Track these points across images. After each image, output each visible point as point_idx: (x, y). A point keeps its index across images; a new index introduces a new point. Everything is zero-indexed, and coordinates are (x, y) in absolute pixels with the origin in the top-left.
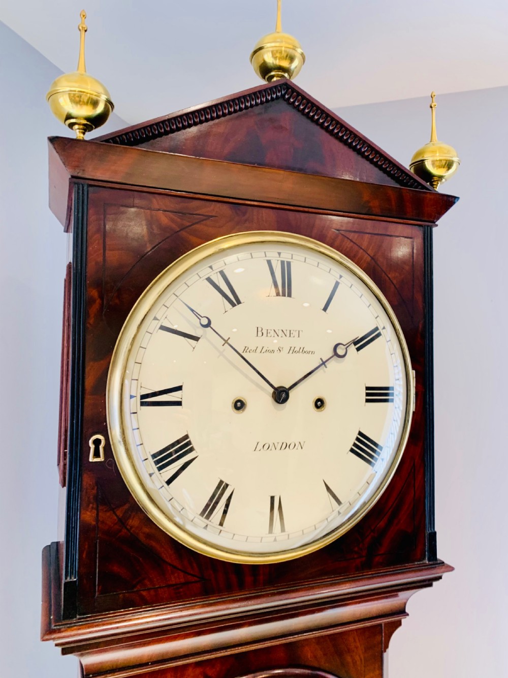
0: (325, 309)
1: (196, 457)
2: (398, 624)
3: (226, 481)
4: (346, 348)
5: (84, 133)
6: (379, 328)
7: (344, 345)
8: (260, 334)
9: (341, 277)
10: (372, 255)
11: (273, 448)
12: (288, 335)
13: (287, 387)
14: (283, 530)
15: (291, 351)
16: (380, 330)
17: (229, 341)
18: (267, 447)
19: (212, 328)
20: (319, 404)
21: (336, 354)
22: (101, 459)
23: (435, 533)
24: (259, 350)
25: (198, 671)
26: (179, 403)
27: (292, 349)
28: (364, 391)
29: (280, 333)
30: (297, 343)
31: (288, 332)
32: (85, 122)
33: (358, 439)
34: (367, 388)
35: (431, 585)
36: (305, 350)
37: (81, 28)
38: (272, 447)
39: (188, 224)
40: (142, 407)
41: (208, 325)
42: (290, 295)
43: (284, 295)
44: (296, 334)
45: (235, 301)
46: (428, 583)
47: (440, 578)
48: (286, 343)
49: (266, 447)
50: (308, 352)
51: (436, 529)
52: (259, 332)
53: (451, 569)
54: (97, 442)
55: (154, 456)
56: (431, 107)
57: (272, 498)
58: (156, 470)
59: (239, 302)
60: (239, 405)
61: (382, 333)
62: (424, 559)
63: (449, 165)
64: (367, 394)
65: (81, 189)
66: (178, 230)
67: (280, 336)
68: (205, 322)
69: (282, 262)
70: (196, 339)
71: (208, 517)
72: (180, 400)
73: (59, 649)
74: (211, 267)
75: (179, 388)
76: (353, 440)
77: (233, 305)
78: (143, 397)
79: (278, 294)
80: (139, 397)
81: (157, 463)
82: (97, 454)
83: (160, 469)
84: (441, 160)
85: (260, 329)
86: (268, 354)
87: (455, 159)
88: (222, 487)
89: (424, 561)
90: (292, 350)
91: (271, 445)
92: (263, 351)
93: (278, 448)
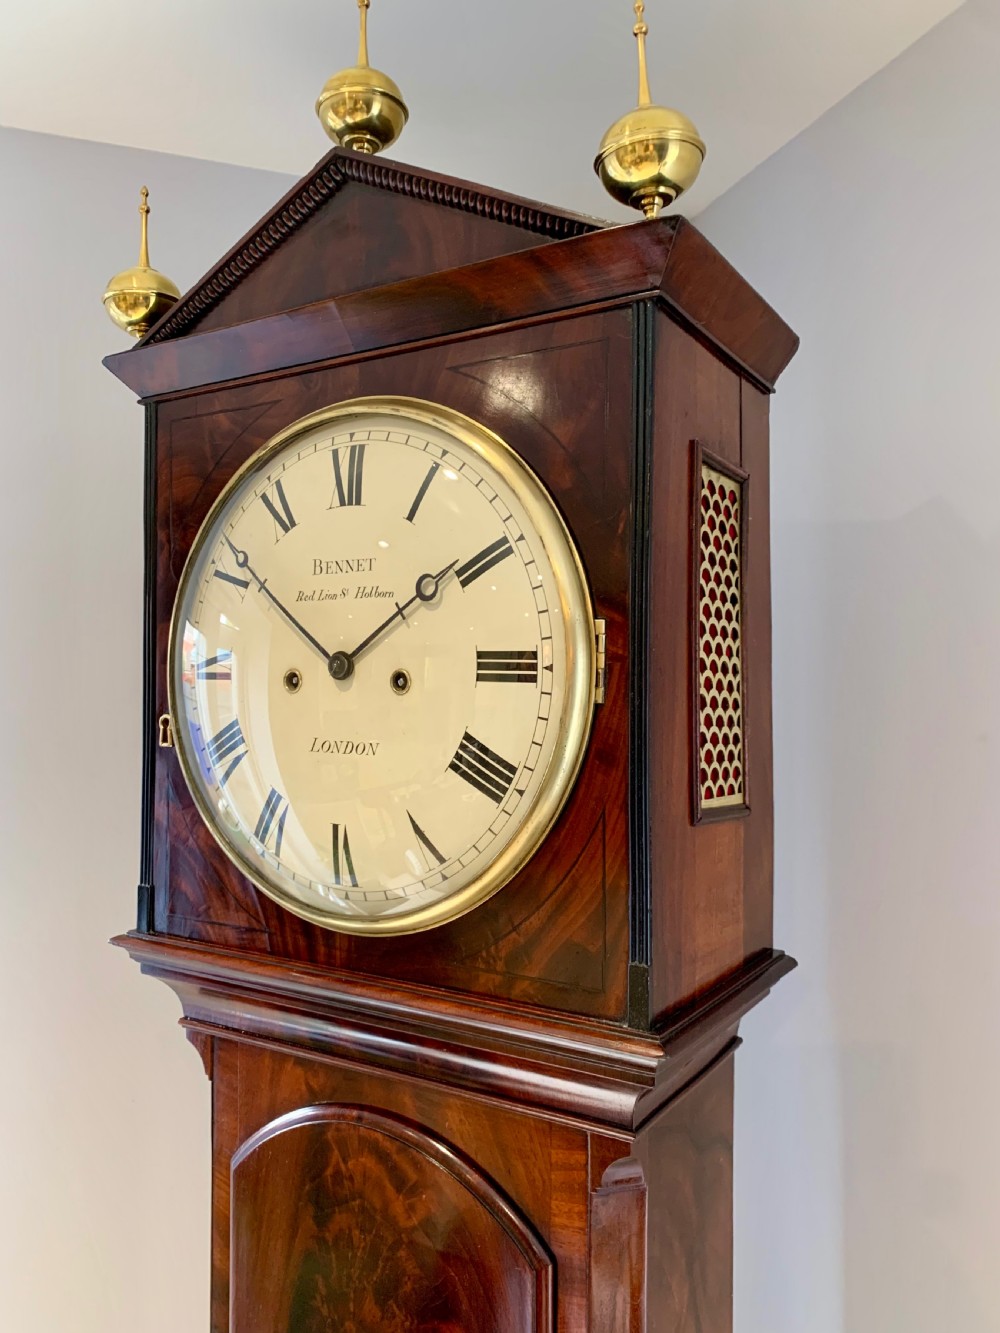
0: (410, 517)
1: (247, 752)
3: (279, 791)
4: (437, 583)
6: (510, 538)
7: (434, 578)
8: (318, 569)
9: (445, 453)
11: (335, 750)
12: (355, 568)
13: (350, 652)
14: (355, 883)
15: (359, 595)
16: (512, 543)
17: (266, 585)
19: (249, 568)
20: (400, 681)
21: (420, 594)
24: (316, 596)
26: (228, 676)
27: (361, 590)
28: (474, 661)
29: (345, 566)
30: (368, 580)
31: (356, 562)
33: (462, 747)
34: (480, 655)
36: (379, 591)
38: (333, 748)
39: (251, 421)
40: (198, 680)
41: (246, 563)
42: (358, 503)
43: (350, 503)
44: (366, 565)
45: (288, 523)
48: (353, 580)
49: (326, 746)
50: (384, 595)
52: (319, 567)
54: (166, 722)
55: (208, 746)
57: (335, 827)
58: (211, 765)
59: (293, 524)
60: (292, 680)
61: (514, 548)
64: (480, 666)
66: (240, 432)
67: (344, 571)
68: (241, 558)
69: (353, 448)
70: (245, 584)
71: (262, 840)
72: (229, 671)
73: (139, 964)
75: (229, 655)
76: (454, 748)
77: (286, 529)
79: (342, 503)
80: (196, 667)
81: (211, 754)
82: (165, 738)
83: (215, 763)
85: (318, 563)
86: (328, 601)
88: (274, 798)
90: (362, 593)
91: (333, 744)
92: (323, 595)
93: (342, 750)
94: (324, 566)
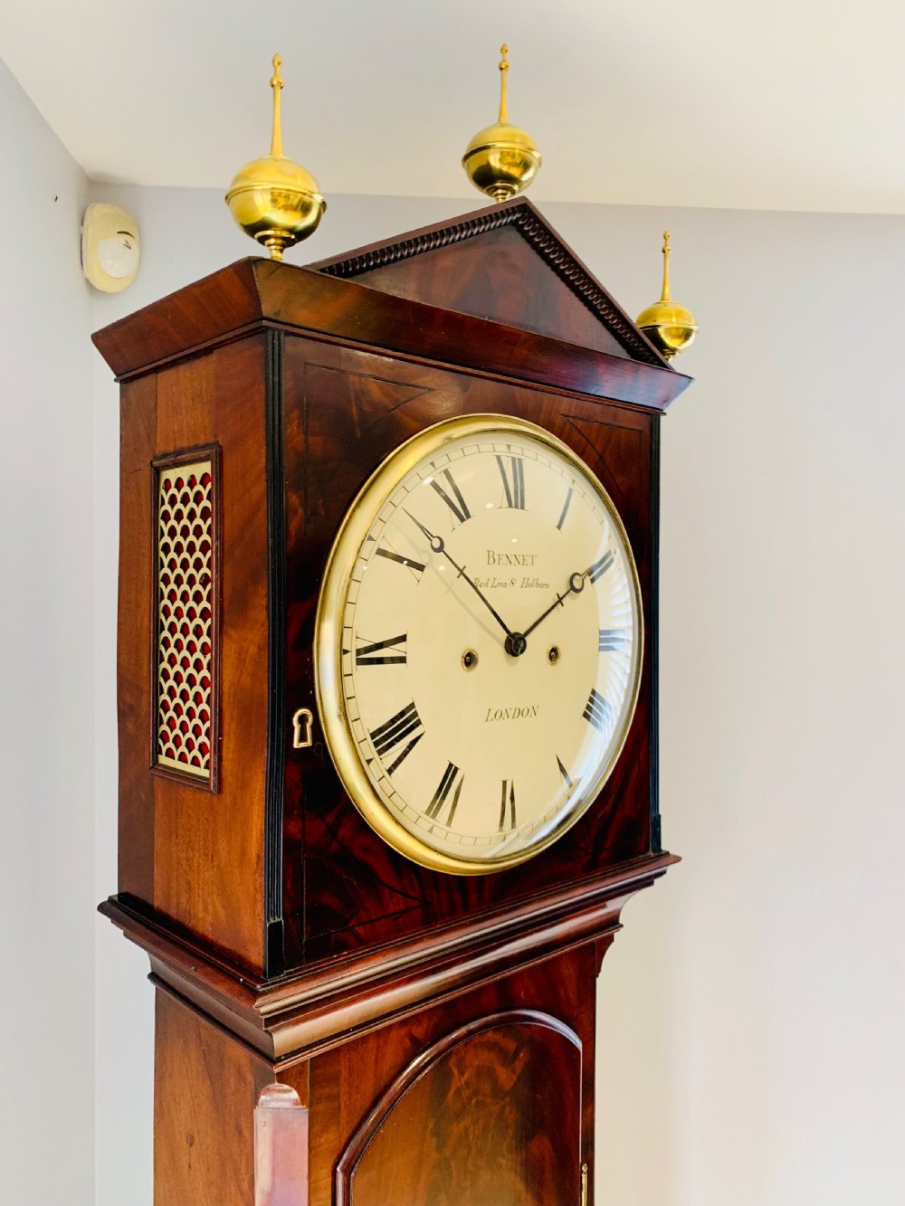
0: (559, 527)
1: (422, 735)
2: (610, 939)
3: (456, 764)
4: (582, 580)
5: (282, 251)
6: (612, 552)
7: (581, 575)
8: (491, 560)
9: (574, 480)
10: (599, 451)
12: (521, 562)
13: (522, 633)
14: (513, 825)
15: (524, 585)
16: (612, 556)
17: (464, 572)
18: (499, 715)
19: (444, 553)
20: (554, 654)
21: (572, 587)
22: (309, 743)
23: (660, 816)
24: (490, 584)
25: (404, 1031)
26: (402, 660)
27: (526, 581)
28: (598, 636)
29: (513, 560)
30: (530, 573)
31: (522, 558)
32: (285, 234)
33: (590, 700)
34: (601, 632)
35: (651, 884)
36: (539, 583)
37: (275, 83)
38: (505, 715)
39: (405, 399)
40: (359, 667)
41: (440, 549)
42: (523, 508)
43: (516, 507)
44: (530, 560)
45: (463, 514)
46: (648, 882)
47: (664, 872)
48: (520, 573)
50: (543, 585)
51: (660, 812)
52: (492, 558)
53: (678, 859)
54: (303, 719)
55: (373, 735)
56: (664, 251)
57: (505, 783)
58: (376, 755)
59: (468, 516)
60: (470, 660)
61: (614, 558)
62: (648, 850)
63: (687, 334)
64: (601, 640)
65: (276, 338)
66: (393, 407)
67: (513, 563)
68: (436, 544)
69: (513, 459)
70: (421, 568)
71: (434, 816)
72: (404, 655)
74: (432, 464)
75: (403, 639)
76: (586, 701)
77: (462, 520)
78: (359, 652)
79: (510, 505)
80: (354, 653)
81: (376, 744)
82: (303, 738)
83: (380, 753)
84: (677, 328)
85: (491, 554)
86: (500, 588)
87: (695, 328)
88: (451, 771)
89: (648, 854)
90: (527, 584)
91: (504, 712)
92: (495, 584)
93: (511, 716)
94: (496, 557)
